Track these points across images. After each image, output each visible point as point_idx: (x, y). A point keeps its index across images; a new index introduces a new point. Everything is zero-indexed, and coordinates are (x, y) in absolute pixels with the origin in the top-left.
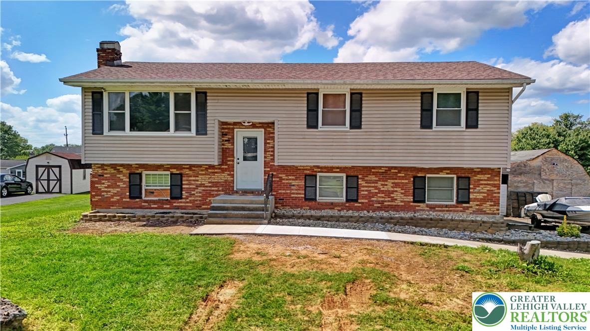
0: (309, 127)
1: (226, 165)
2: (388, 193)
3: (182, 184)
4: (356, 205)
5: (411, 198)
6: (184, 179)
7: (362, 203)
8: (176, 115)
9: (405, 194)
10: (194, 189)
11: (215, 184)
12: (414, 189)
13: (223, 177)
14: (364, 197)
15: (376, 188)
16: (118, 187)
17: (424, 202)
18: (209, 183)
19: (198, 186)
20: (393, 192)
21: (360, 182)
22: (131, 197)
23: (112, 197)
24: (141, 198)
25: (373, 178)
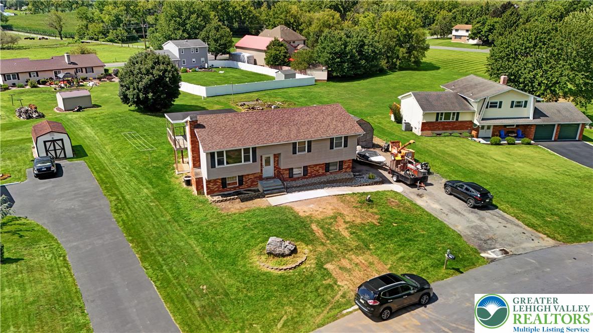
0: (293, 154)
5: (324, 171)
6: (243, 178)
8: (244, 156)
12: (326, 168)
14: (310, 173)
15: (313, 170)
16: (217, 185)
17: (329, 171)
19: (249, 179)
20: (319, 170)
21: (308, 169)
22: (222, 188)
23: (215, 189)
24: (226, 187)
25: (312, 167)
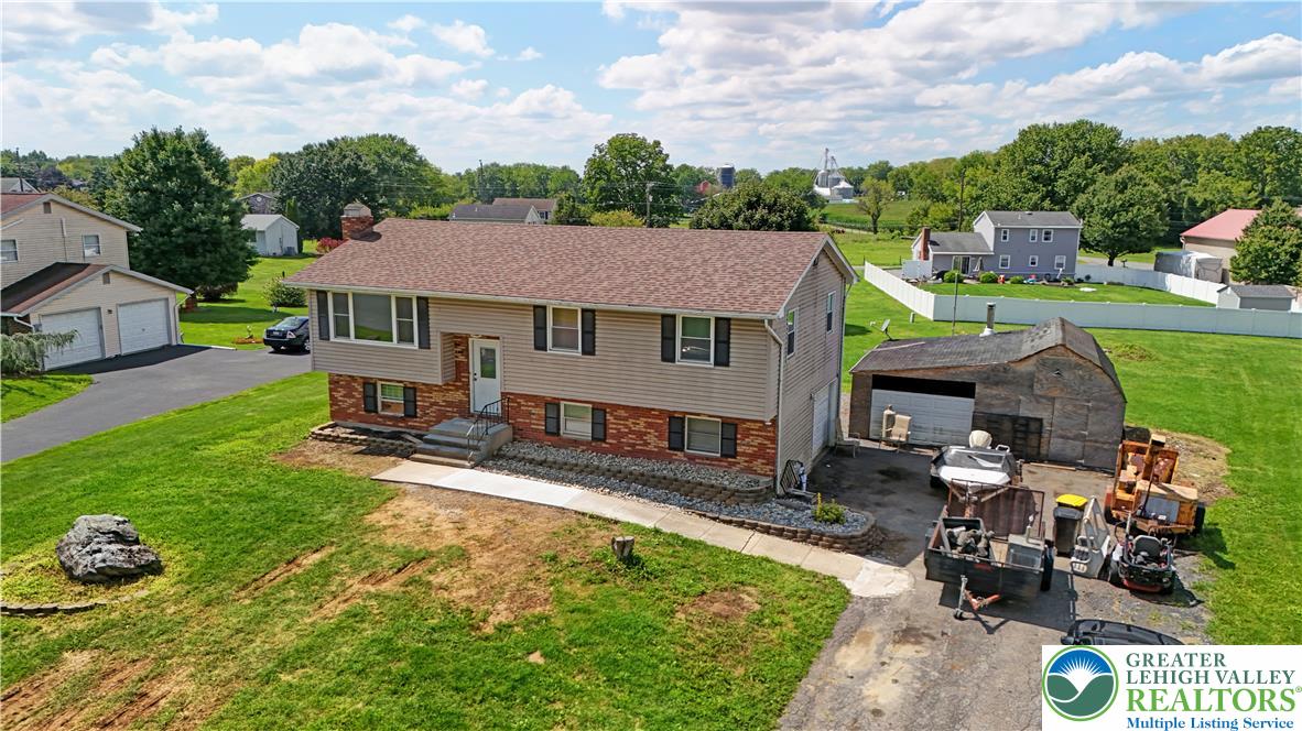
0: (537, 348)
1: (461, 381)
2: (640, 435)
3: (415, 401)
4: (604, 445)
5: (666, 444)
6: (418, 394)
7: (610, 444)
8: (398, 321)
9: (660, 437)
10: (428, 408)
11: (449, 404)
12: (670, 432)
13: (458, 396)
14: (613, 437)
15: (626, 426)
16: (353, 397)
17: (682, 450)
18: (444, 401)
19: (433, 404)
20: (646, 434)
21: (608, 417)
22: (365, 409)
23: (349, 408)
24: (377, 412)
25: (623, 413)
